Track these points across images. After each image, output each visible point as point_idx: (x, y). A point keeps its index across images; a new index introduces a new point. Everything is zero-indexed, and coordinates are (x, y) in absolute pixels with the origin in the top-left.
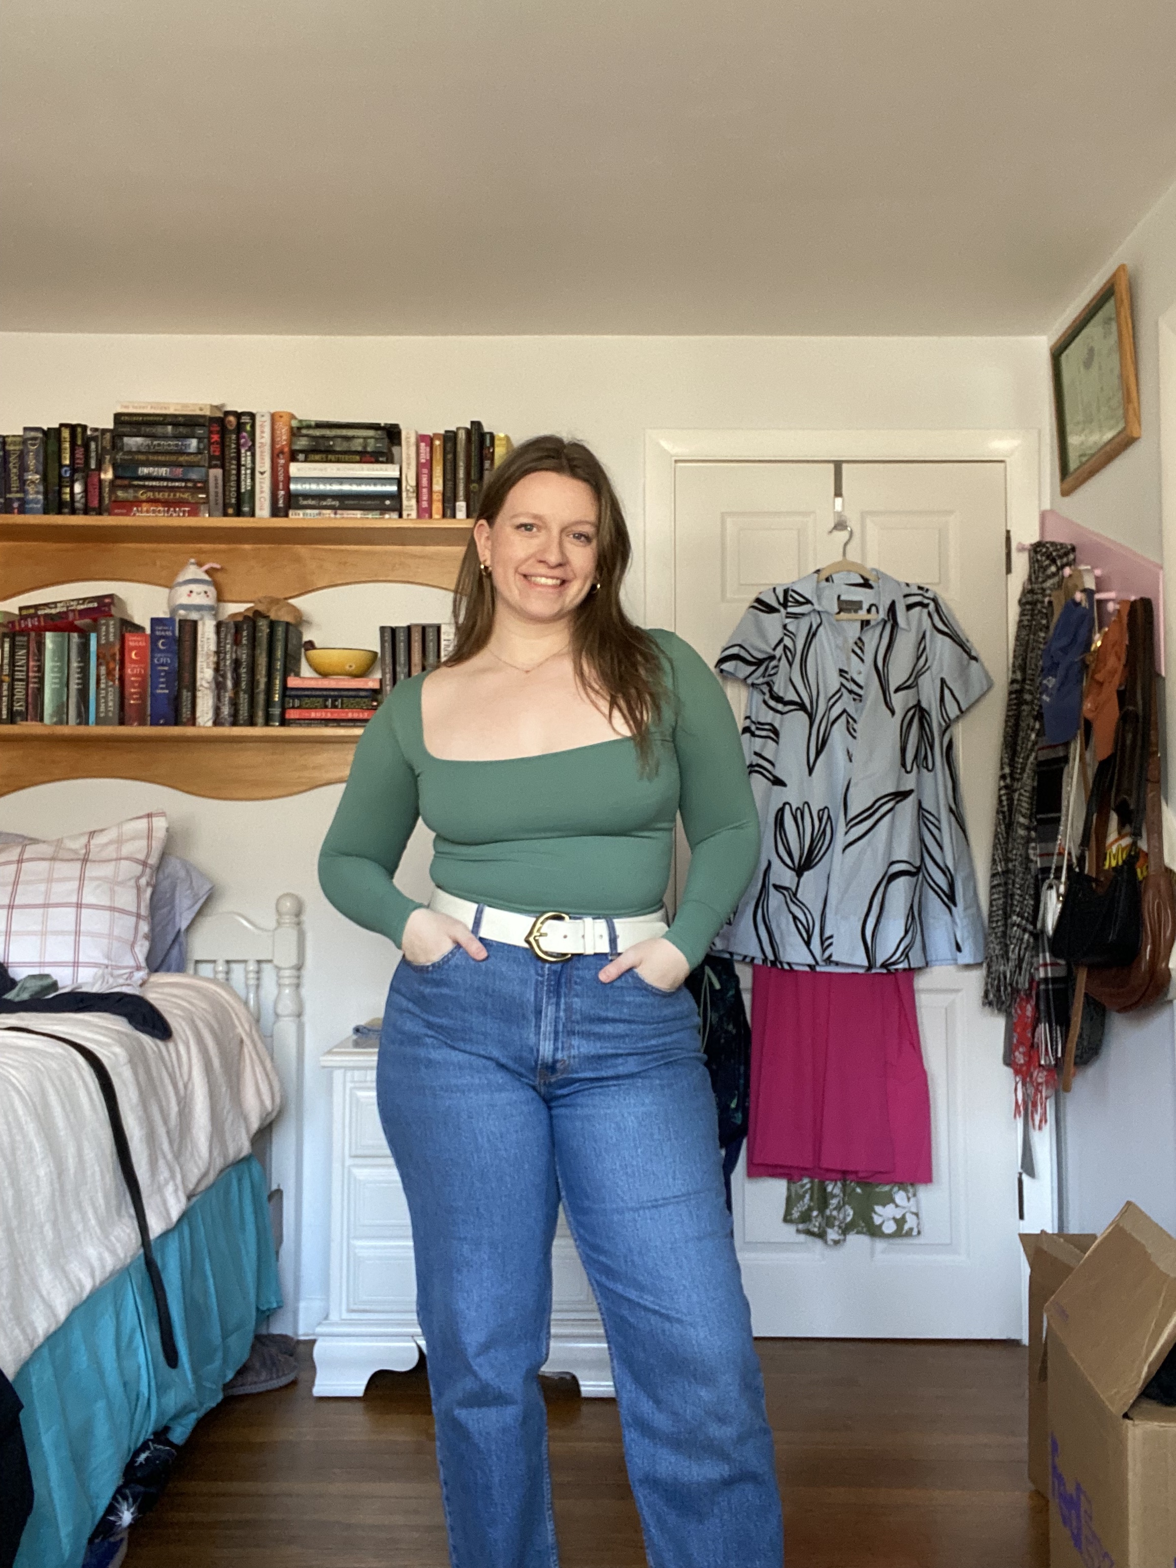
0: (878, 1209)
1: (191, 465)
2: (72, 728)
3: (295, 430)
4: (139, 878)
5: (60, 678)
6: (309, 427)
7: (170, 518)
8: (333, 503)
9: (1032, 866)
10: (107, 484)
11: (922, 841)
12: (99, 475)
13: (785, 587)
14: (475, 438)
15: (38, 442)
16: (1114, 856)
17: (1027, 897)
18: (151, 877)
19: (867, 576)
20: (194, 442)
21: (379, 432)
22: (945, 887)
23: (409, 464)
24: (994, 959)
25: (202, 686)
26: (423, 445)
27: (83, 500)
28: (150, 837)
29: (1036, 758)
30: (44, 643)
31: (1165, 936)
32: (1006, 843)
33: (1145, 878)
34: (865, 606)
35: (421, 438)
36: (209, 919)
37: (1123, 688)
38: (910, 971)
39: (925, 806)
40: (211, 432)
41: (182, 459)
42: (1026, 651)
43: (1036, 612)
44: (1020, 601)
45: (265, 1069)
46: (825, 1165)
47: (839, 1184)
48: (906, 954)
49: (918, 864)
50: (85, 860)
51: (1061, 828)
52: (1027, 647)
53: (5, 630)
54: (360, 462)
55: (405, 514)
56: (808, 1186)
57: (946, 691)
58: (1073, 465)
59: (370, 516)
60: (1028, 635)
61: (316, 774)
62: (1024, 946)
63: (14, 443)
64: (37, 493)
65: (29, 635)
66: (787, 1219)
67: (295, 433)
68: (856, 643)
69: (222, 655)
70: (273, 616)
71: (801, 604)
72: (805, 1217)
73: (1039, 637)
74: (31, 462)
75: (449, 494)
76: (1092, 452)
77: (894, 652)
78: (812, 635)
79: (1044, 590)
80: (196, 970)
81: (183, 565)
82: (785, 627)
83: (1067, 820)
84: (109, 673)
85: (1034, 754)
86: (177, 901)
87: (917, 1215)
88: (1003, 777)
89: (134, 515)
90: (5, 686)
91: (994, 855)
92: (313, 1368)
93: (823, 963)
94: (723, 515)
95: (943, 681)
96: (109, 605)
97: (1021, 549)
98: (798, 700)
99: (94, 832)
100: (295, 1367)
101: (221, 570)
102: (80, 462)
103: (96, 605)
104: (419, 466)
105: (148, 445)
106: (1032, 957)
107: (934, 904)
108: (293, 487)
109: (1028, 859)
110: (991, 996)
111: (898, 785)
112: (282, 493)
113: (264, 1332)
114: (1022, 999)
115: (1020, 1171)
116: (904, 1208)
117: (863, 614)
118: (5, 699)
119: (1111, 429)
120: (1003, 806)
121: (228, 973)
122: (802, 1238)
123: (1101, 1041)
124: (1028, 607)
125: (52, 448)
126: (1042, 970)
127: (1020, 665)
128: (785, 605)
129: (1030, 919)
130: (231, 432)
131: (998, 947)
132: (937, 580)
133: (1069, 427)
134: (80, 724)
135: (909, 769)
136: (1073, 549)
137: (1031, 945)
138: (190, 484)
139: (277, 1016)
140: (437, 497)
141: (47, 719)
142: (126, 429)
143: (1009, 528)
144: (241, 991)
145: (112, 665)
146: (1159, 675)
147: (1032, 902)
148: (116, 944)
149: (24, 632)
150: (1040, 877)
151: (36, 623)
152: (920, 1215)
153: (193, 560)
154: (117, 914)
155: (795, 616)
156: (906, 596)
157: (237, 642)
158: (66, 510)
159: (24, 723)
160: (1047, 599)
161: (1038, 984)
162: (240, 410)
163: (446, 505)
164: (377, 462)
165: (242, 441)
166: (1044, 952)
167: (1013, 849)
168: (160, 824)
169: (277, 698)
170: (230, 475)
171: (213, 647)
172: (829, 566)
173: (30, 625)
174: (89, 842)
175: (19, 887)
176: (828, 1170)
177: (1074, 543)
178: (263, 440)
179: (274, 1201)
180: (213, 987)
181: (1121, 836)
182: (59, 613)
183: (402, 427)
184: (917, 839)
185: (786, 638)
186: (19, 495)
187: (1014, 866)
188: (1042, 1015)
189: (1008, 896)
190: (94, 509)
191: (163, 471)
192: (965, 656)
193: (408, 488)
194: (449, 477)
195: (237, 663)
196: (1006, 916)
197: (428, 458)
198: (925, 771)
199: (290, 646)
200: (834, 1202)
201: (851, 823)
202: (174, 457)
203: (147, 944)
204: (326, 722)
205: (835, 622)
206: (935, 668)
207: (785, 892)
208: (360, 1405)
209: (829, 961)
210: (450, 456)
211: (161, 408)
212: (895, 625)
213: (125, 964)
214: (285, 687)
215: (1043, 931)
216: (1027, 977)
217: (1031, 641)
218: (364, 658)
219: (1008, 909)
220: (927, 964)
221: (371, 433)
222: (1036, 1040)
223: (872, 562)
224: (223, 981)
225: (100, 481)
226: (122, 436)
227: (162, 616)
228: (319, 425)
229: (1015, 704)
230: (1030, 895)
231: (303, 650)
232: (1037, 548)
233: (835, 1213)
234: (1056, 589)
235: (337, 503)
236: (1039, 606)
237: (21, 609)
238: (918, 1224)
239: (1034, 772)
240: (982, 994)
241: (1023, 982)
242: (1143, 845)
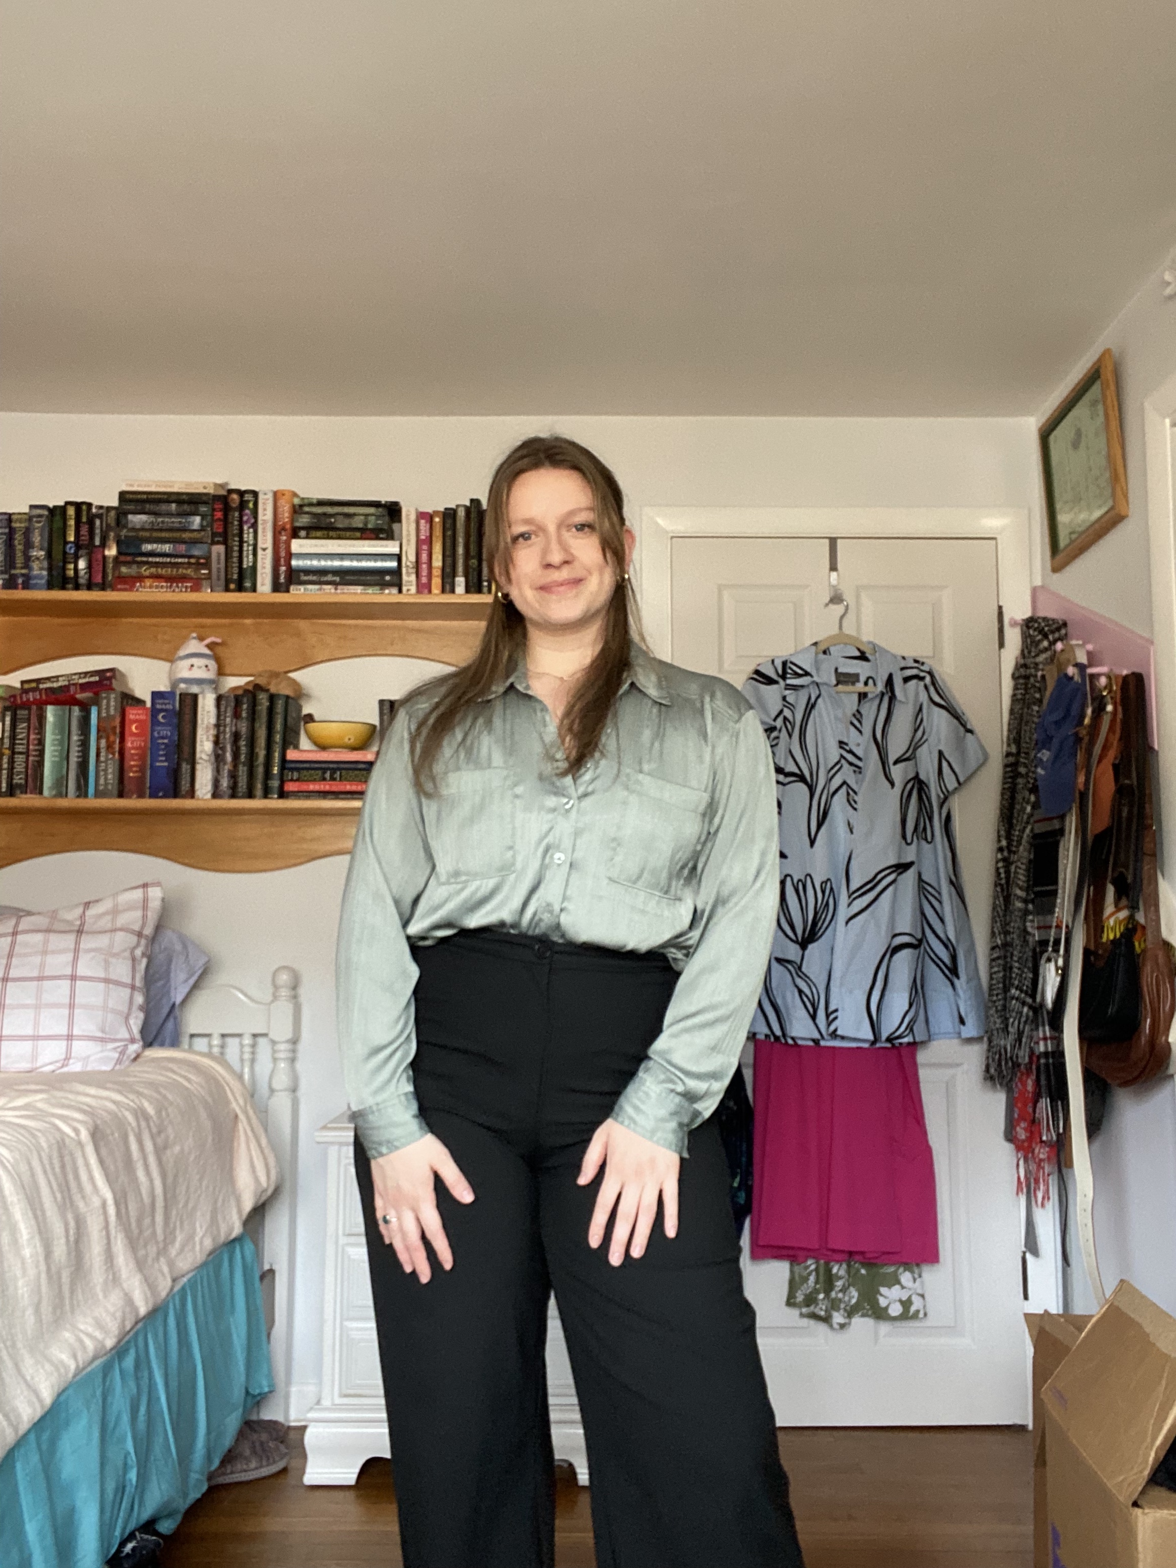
0: (883, 1290)
1: (194, 542)
2: (71, 801)
3: (297, 507)
4: (133, 949)
5: (61, 751)
6: (311, 505)
7: (171, 594)
8: (334, 578)
9: (1031, 939)
10: (111, 560)
11: (923, 914)
12: (103, 552)
13: (784, 659)
14: (473, 515)
15: (43, 519)
16: (1112, 929)
17: (1026, 970)
18: (147, 946)
19: (862, 648)
20: (197, 520)
21: (380, 510)
22: (947, 960)
23: (409, 541)
24: (995, 1033)
25: (201, 758)
26: (422, 522)
27: (87, 576)
28: (145, 907)
29: (1032, 830)
30: (46, 717)
31: (1164, 1010)
32: (1005, 916)
33: (1144, 951)
34: (862, 679)
35: (421, 515)
36: (203, 992)
37: (1117, 762)
38: (914, 1045)
39: (924, 878)
40: (214, 510)
41: (186, 535)
42: (1020, 724)
43: (1030, 686)
44: (1013, 675)
45: (260, 1145)
46: (831, 1245)
47: (844, 1266)
48: (910, 1028)
49: (919, 936)
50: (80, 932)
51: (1059, 901)
52: (1021, 720)
53: (7, 704)
54: (361, 538)
55: (404, 589)
56: (813, 1267)
57: (945, 764)
58: (1063, 542)
59: (370, 591)
60: (1022, 709)
61: (315, 846)
62: (1023, 1019)
63: (20, 521)
64: (41, 569)
65: (29, 709)
66: (790, 1302)
67: (297, 510)
68: (854, 715)
69: (222, 728)
70: (273, 689)
71: (800, 676)
72: (810, 1300)
73: (1032, 710)
74: (36, 539)
75: (448, 570)
76: (1080, 529)
77: (892, 724)
78: (810, 707)
79: (1036, 664)
80: (190, 1045)
81: (184, 639)
82: (784, 698)
83: (1064, 892)
84: (109, 747)
85: (1029, 827)
86: (172, 975)
87: (922, 1296)
88: (1000, 849)
89: (137, 590)
90: (5, 760)
91: (993, 928)
92: (304, 1456)
93: (829, 1038)
94: (720, 589)
95: (941, 753)
96: (110, 679)
97: (1014, 624)
98: (797, 771)
99: (89, 903)
100: (286, 1454)
101: (222, 644)
102: (85, 538)
103: (97, 678)
104: (419, 542)
105: (152, 522)
106: (1032, 1030)
107: (936, 978)
108: (294, 563)
109: (1025, 931)
110: (992, 1071)
111: (899, 857)
112: (283, 569)
113: (254, 1417)
114: (1022, 1074)
115: (1024, 1249)
116: (910, 1289)
117: (860, 687)
118: (5, 772)
119: (1100, 507)
120: (1001, 879)
121: (223, 1046)
122: (805, 1322)
123: (1102, 1116)
124: (1021, 681)
125: (58, 523)
126: (1042, 1043)
127: (1014, 739)
128: (784, 677)
129: (1030, 992)
130: (235, 509)
131: (998, 1021)
132: (931, 654)
133: (1058, 506)
134: (78, 797)
135: (909, 841)
136: (1065, 624)
137: (1031, 1018)
138: (193, 561)
139: (272, 1091)
140: (437, 572)
141: (46, 792)
142: (131, 507)
143: (1001, 604)
144: (236, 1065)
145: (112, 738)
146: (1151, 748)
147: (1031, 975)
148: (110, 1017)
149: (26, 705)
150: (1038, 950)
151: (38, 697)
152: (926, 1296)
153: (194, 635)
154: (111, 986)
155: (795, 688)
156: (902, 669)
157: (237, 715)
158: (70, 586)
159: (24, 796)
160: (1040, 674)
161: (1039, 1057)
162: (243, 488)
163: (446, 580)
164: (378, 538)
165: (245, 518)
166: (1043, 1025)
167: (1010, 922)
168: (155, 894)
169: (276, 770)
170: (232, 551)
171: (213, 720)
172: (826, 640)
173: (31, 699)
174: (84, 912)
175: (13, 959)
176: (834, 1251)
177: (1064, 617)
178: (265, 518)
179: (266, 1281)
180: (206, 1062)
181: (1118, 909)
182: (61, 687)
183: (402, 504)
184: (918, 913)
185: (786, 710)
186: (24, 571)
187: (1013, 939)
188: (1043, 1090)
189: (1007, 968)
190: (97, 585)
191: (167, 548)
192: (962, 729)
193: (409, 564)
194: (448, 553)
195: (236, 736)
196: (1006, 990)
197: (428, 534)
198: (923, 843)
199: (289, 719)
200: (839, 1284)
201: (854, 895)
202: (175, 535)
203: (141, 1016)
204: (324, 794)
205: (834, 695)
206: (932, 740)
207: (790, 967)
208: (351, 1495)
209: (834, 1035)
210: (449, 533)
211: (165, 487)
212: (892, 698)
213: (119, 1036)
214: (283, 760)
215: (1042, 1005)
216: (1028, 1050)
217: (1025, 715)
218: (361, 730)
219: (1007, 982)
220: (930, 1036)
221: (372, 510)
222: (1037, 1115)
223: (867, 635)
224: (218, 1055)
225: (104, 557)
226: (125, 514)
227: (162, 689)
228: (321, 503)
229: (1010, 777)
230: (1029, 968)
231: (302, 723)
232: (1029, 624)
233: (840, 1295)
234: (1049, 664)
235: (337, 579)
236: (1032, 680)
237: (23, 682)
238: (924, 1307)
239: (1031, 844)
240: (984, 1067)
241: (1023, 1056)
242: (1140, 918)
